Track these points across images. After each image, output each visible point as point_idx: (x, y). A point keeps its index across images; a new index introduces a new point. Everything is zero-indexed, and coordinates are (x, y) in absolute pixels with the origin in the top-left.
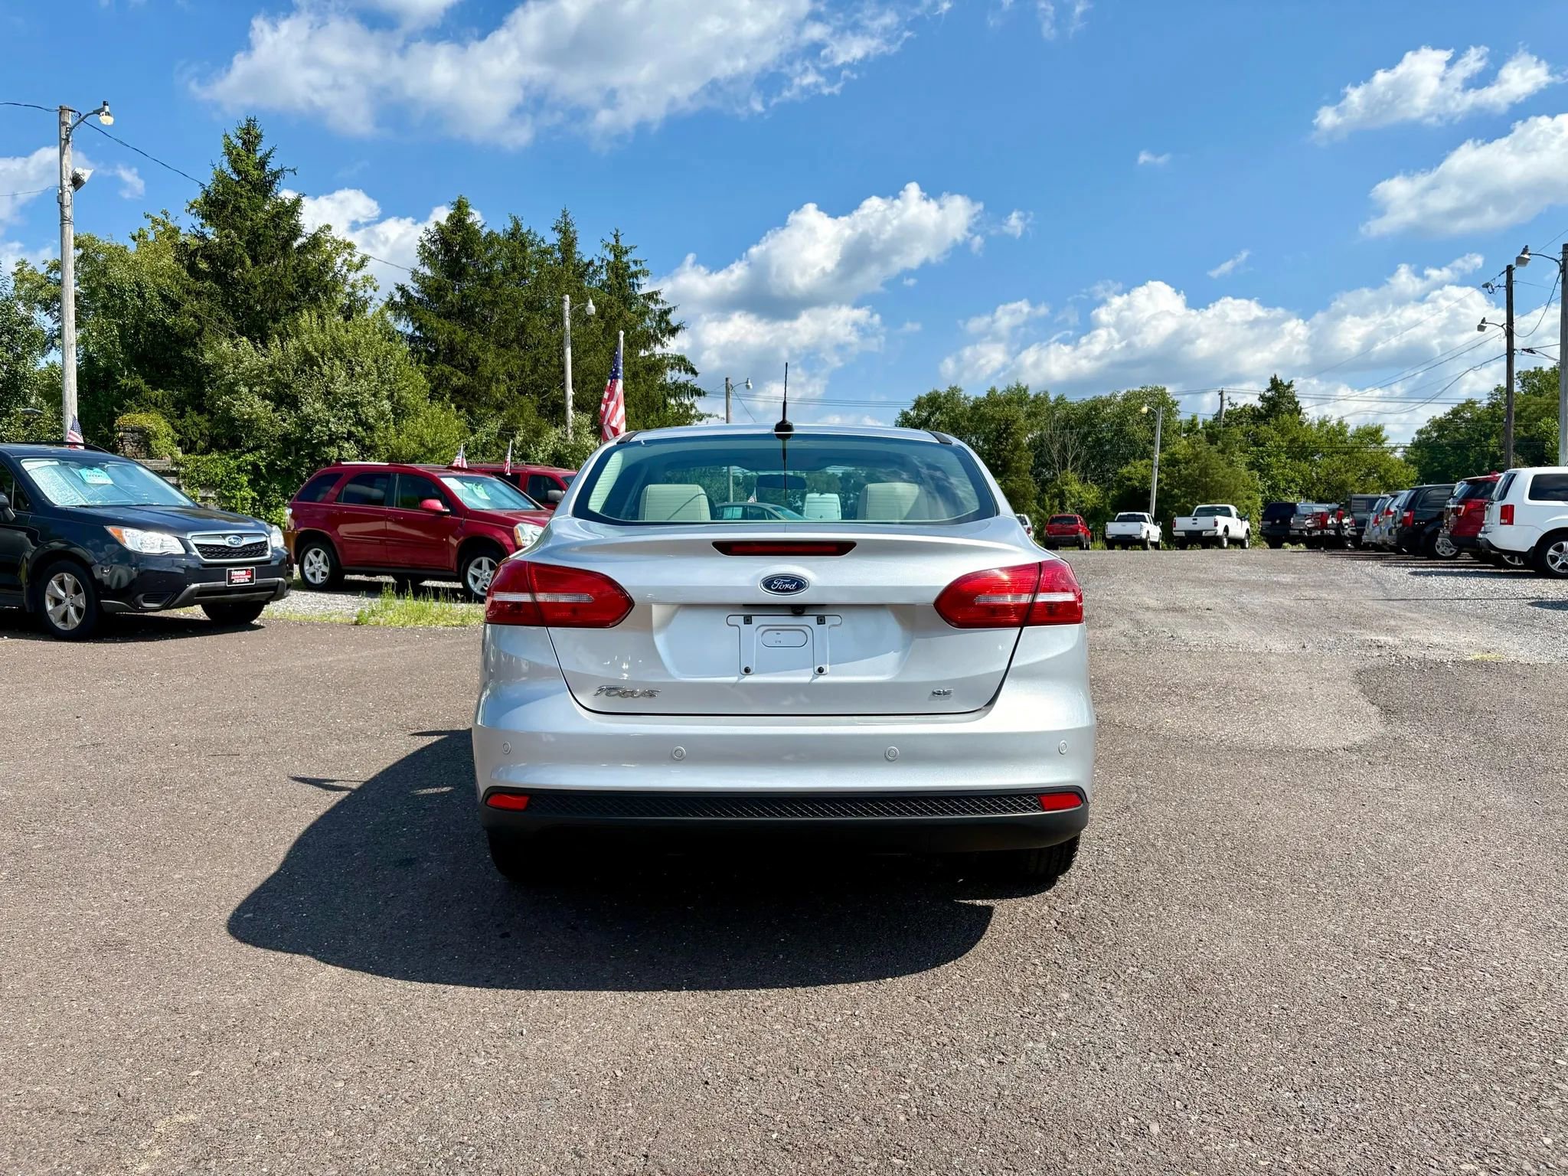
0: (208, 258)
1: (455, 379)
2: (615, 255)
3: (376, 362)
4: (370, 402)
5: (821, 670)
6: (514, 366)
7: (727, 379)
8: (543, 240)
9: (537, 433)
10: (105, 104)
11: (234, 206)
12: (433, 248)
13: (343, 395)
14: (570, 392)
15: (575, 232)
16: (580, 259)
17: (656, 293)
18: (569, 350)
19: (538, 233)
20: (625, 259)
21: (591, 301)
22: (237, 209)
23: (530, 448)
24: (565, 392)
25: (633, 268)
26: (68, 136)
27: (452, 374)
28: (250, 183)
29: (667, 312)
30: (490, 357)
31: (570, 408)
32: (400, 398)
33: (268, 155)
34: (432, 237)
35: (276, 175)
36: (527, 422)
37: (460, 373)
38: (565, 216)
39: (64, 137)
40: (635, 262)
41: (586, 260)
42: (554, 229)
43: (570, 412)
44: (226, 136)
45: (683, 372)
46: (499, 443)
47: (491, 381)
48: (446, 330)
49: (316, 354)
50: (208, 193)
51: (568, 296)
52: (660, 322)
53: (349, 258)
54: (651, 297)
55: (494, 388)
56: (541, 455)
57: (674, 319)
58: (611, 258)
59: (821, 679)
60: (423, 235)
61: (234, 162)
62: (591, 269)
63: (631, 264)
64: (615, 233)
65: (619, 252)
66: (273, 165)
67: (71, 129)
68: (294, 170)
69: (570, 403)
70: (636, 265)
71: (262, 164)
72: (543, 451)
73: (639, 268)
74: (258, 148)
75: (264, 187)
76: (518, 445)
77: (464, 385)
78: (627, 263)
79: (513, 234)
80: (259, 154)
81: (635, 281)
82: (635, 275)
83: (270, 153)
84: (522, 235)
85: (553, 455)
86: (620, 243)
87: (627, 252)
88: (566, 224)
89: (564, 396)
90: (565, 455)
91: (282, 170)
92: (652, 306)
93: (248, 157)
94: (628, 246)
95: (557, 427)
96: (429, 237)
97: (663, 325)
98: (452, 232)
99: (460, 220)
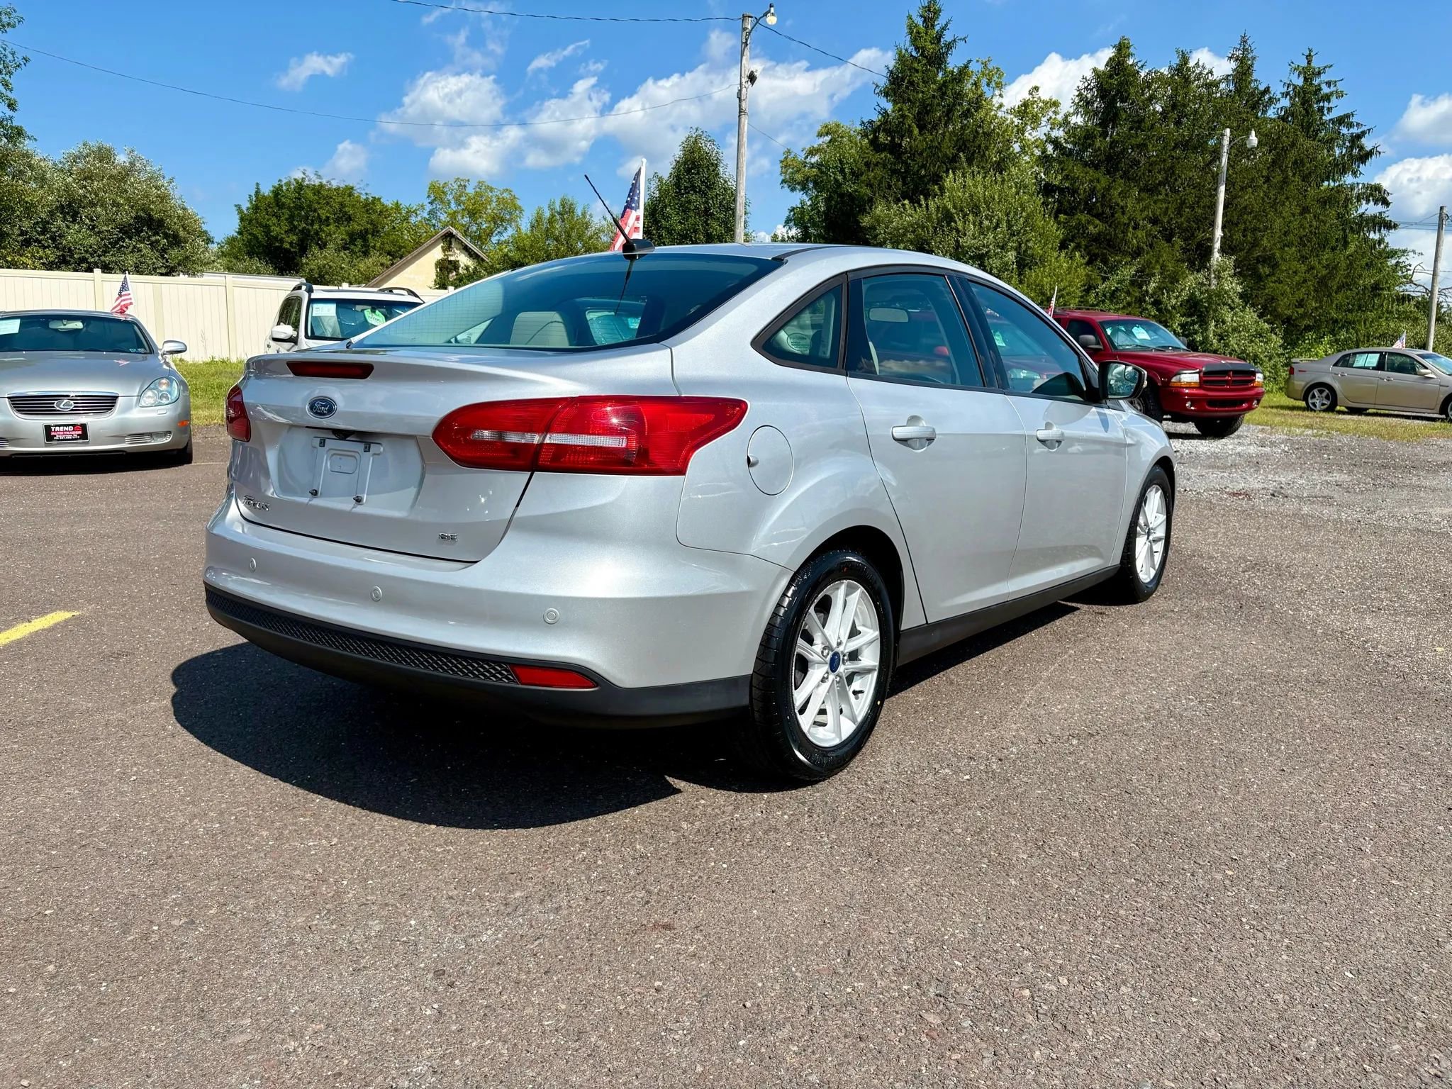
0: (888, 132)
1: (1091, 227)
2: (1305, 78)
3: (1007, 215)
4: (996, 254)
5: (358, 500)
6: (1158, 209)
7: (1442, 208)
8: (1211, 72)
9: (1174, 279)
10: (771, 6)
11: (909, 81)
12: (1089, 96)
13: (970, 248)
14: (1219, 233)
15: (1254, 58)
16: (1257, 88)
17: (1347, 116)
18: (1222, 189)
19: (1207, 67)
20: (1316, 81)
21: (1253, 133)
22: (911, 83)
23: (1163, 294)
24: (1213, 233)
25: (1325, 90)
26: (747, 39)
27: (1089, 222)
28: (926, 57)
29: (1359, 136)
30: (1130, 203)
31: (1216, 250)
32: (1028, 247)
33: (944, 28)
34: (1089, 85)
35: (949, 46)
36: (1163, 267)
37: (1097, 222)
38: (1244, 41)
39: (744, 41)
40: (1329, 84)
41: (1262, 88)
42: (1230, 58)
43: (1216, 255)
44: (910, 17)
45: (1372, 203)
46: (1131, 290)
47: (1128, 227)
48: (1087, 178)
49: (954, 211)
50: (891, 72)
51: (1228, 131)
52: (1352, 148)
53: (1053, 117)
54: (1341, 121)
55: (1130, 235)
56: (1174, 301)
57: (1367, 143)
58: (1299, 82)
59: (360, 509)
60: (1080, 84)
61: (914, 41)
62: (1267, 97)
63: (1323, 86)
64: (1307, 53)
65: (1309, 74)
66: (948, 37)
67: (750, 33)
68: (964, 39)
69: (1217, 245)
70: (1329, 87)
71: (939, 37)
72: (1177, 298)
73: (1333, 89)
74: (936, 23)
75: (938, 60)
76: (1150, 291)
77: (1099, 234)
78: (1319, 85)
79: (1178, 70)
80: (937, 28)
81: (1326, 104)
82: (1327, 98)
83: (946, 25)
84: (1188, 69)
85: (1188, 301)
86: (1313, 64)
87: (1319, 73)
88: (1245, 50)
89: (1211, 240)
90: (1201, 300)
91: (954, 41)
92: (1344, 130)
93: (926, 34)
94: (1322, 65)
95: (1198, 271)
96: (1086, 84)
97: (1355, 151)
98: (1111, 77)
99: (1119, 63)
